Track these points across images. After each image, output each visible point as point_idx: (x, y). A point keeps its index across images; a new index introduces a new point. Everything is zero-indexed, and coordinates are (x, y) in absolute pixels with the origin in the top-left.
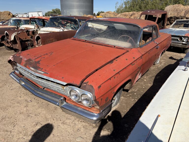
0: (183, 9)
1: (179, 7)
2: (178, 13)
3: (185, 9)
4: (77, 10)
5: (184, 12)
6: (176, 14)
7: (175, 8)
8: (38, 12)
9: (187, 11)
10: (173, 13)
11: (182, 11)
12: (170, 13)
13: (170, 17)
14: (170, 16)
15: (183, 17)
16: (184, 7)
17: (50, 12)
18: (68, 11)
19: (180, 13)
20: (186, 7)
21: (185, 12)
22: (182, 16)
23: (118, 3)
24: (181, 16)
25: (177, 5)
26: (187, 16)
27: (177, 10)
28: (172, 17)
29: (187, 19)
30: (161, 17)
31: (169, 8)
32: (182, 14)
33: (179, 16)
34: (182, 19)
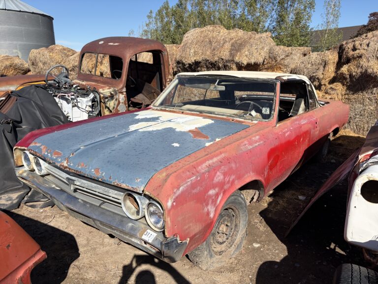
0: (226, 38)
1: (215, 34)
2: (214, 49)
3: (231, 39)
4: (8, 42)
5: (228, 46)
6: (208, 53)
7: (206, 36)
9: (236, 42)
10: (201, 51)
11: (224, 43)
12: (192, 51)
13: (193, 61)
14: (195, 58)
15: (227, 61)
16: (229, 33)
19: (217, 50)
20: (233, 33)
21: (232, 46)
22: (223, 57)
24: (222, 59)
25: (210, 28)
26: (237, 59)
27: (210, 42)
28: (200, 62)
29: (240, 67)
30: (151, 62)
31: (192, 35)
32: (225, 54)
33: (216, 59)
34: (226, 68)
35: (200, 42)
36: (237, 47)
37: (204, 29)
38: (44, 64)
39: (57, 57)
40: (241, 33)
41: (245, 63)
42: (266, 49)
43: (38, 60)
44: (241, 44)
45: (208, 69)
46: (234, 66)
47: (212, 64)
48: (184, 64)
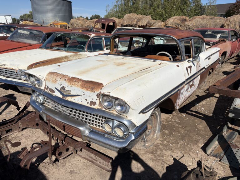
1: (133, 16)
3: (137, 18)
5: (136, 20)
6: (130, 22)
7: (130, 17)
8: (6, 16)
10: (128, 21)
12: (126, 21)
15: (135, 25)
16: (137, 16)
17: (27, 14)
18: (40, 16)
19: (133, 21)
23: (109, 5)
26: (138, 24)
27: (131, 19)
29: (139, 27)
30: (112, 25)
31: (126, 16)
32: (135, 23)
33: (132, 24)
34: (135, 27)
35: (128, 19)
36: (139, 20)
37: (130, 14)
38: (77, 25)
39: (81, 22)
40: (141, 16)
41: (140, 25)
42: (147, 21)
43: (74, 23)
44: (140, 20)
45: (130, 27)
46: (137, 26)
47: (131, 25)
48: (123, 26)
